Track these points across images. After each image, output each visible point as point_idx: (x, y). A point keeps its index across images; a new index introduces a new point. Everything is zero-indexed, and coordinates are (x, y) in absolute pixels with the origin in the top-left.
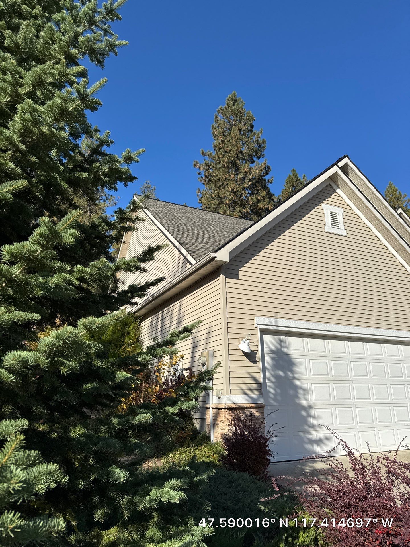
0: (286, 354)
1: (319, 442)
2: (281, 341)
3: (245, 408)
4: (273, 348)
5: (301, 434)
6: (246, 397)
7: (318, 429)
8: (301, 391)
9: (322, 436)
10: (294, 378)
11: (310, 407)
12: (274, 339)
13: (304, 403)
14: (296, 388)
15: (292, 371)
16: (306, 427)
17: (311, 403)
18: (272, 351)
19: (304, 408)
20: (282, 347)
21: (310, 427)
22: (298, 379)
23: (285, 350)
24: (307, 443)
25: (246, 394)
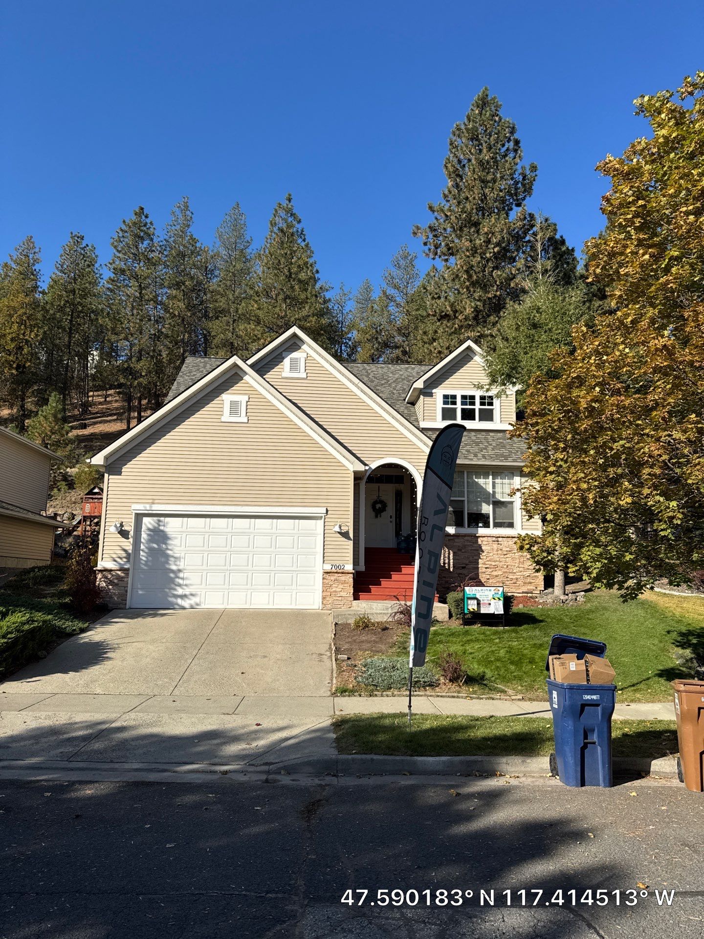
0: (163, 531)
1: (183, 597)
2: (159, 521)
3: (111, 570)
4: (150, 527)
5: (167, 590)
6: (115, 563)
7: (185, 587)
8: (172, 559)
9: (187, 593)
10: (167, 549)
11: (180, 571)
12: (153, 520)
13: (174, 567)
14: (167, 556)
15: (166, 544)
16: (173, 586)
17: (181, 568)
18: (149, 529)
19: (173, 571)
20: (159, 525)
21: (176, 585)
22: (171, 550)
23: (162, 528)
24: (171, 597)
25: (115, 561)
